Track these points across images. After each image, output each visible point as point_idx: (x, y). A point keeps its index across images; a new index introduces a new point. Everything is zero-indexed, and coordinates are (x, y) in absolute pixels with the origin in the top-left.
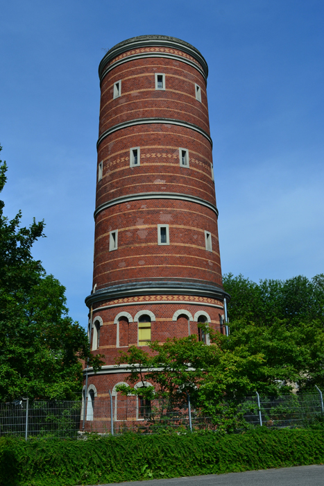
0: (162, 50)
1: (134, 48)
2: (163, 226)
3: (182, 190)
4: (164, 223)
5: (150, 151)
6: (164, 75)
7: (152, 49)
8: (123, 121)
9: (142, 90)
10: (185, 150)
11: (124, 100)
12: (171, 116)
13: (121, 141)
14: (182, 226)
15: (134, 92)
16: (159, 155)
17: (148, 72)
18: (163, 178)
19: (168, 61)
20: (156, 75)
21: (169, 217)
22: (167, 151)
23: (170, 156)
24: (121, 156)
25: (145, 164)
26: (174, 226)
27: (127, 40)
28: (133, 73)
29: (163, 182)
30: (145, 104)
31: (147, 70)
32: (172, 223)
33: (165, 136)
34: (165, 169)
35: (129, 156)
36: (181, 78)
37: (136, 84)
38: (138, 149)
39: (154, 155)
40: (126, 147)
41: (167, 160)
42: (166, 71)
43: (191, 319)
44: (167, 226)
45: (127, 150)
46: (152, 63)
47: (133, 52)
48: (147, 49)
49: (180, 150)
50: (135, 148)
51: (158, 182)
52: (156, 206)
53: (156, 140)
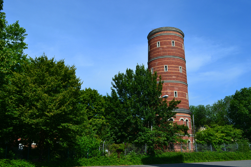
0: (173, 32)
1: (164, 31)
2: (176, 91)
3: (180, 80)
5: (171, 67)
6: (174, 41)
7: (170, 32)
8: (161, 56)
9: (167, 46)
10: (181, 67)
11: (161, 48)
12: (177, 55)
13: (161, 62)
14: (181, 92)
15: (165, 46)
16: (174, 68)
18: (175, 76)
19: (175, 36)
20: (172, 41)
21: (177, 89)
22: (176, 67)
23: (177, 69)
24: (161, 67)
25: (169, 71)
26: (179, 92)
27: (161, 28)
28: (164, 39)
29: (175, 77)
30: (169, 51)
31: (168, 39)
32: (178, 90)
33: (175, 62)
34: (176, 73)
35: (164, 68)
36: (179, 42)
37: (166, 43)
38: (167, 66)
40: (163, 64)
41: (176, 70)
42: (175, 40)
43: (184, 121)
45: (163, 66)
46: (171, 37)
47: (164, 32)
48: (169, 32)
49: (180, 67)
50: (166, 65)
51: (174, 77)
52: (173, 85)
53: (173, 63)
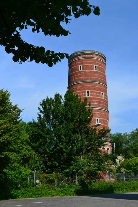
0: (96, 56)
1: (87, 54)
2: (97, 118)
3: (102, 106)
4: (98, 117)
5: (93, 92)
6: (97, 66)
7: (93, 56)
8: (83, 80)
9: (90, 70)
10: (103, 93)
11: (83, 72)
12: (99, 81)
13: (82, 87)
14: (102, 119)
15: (87, 71)
16: (96, 94)
17: (92, 64)
18: (97, 102)
19: (98, 61)
20: (95, 65)
21: (99, 115)
22: (99, 93)
23: (99, 95)
24: (83, 92)
25: (91, 97)
26: (100, 118)
27: (84, 51)
28: (87, 63)
29: (97, 104)
30: (91, 76)
33: (98, 87)
34: (98, 99)
35: (86, 93)
36: (102, 67)
37: (88, 68)
38: (89, 91)
39: (94, 94)
40: (84, 89)
42: (97, 64)
44: (98, 118)
45: (85, 91)
46: (93, 61)
47: (86, 56)
48: (91, 56)
52: (95, 112)
53: (95, 89)
